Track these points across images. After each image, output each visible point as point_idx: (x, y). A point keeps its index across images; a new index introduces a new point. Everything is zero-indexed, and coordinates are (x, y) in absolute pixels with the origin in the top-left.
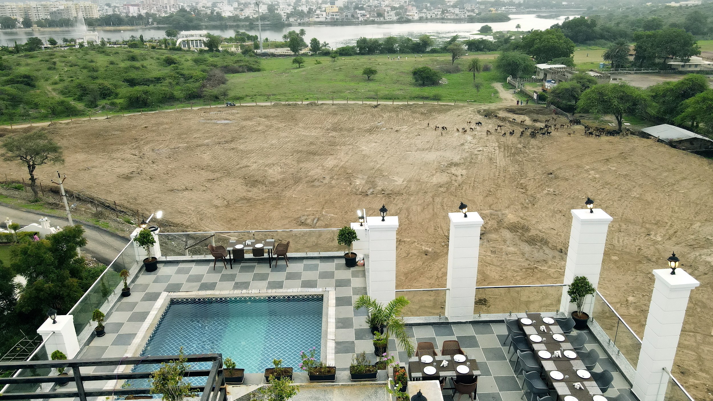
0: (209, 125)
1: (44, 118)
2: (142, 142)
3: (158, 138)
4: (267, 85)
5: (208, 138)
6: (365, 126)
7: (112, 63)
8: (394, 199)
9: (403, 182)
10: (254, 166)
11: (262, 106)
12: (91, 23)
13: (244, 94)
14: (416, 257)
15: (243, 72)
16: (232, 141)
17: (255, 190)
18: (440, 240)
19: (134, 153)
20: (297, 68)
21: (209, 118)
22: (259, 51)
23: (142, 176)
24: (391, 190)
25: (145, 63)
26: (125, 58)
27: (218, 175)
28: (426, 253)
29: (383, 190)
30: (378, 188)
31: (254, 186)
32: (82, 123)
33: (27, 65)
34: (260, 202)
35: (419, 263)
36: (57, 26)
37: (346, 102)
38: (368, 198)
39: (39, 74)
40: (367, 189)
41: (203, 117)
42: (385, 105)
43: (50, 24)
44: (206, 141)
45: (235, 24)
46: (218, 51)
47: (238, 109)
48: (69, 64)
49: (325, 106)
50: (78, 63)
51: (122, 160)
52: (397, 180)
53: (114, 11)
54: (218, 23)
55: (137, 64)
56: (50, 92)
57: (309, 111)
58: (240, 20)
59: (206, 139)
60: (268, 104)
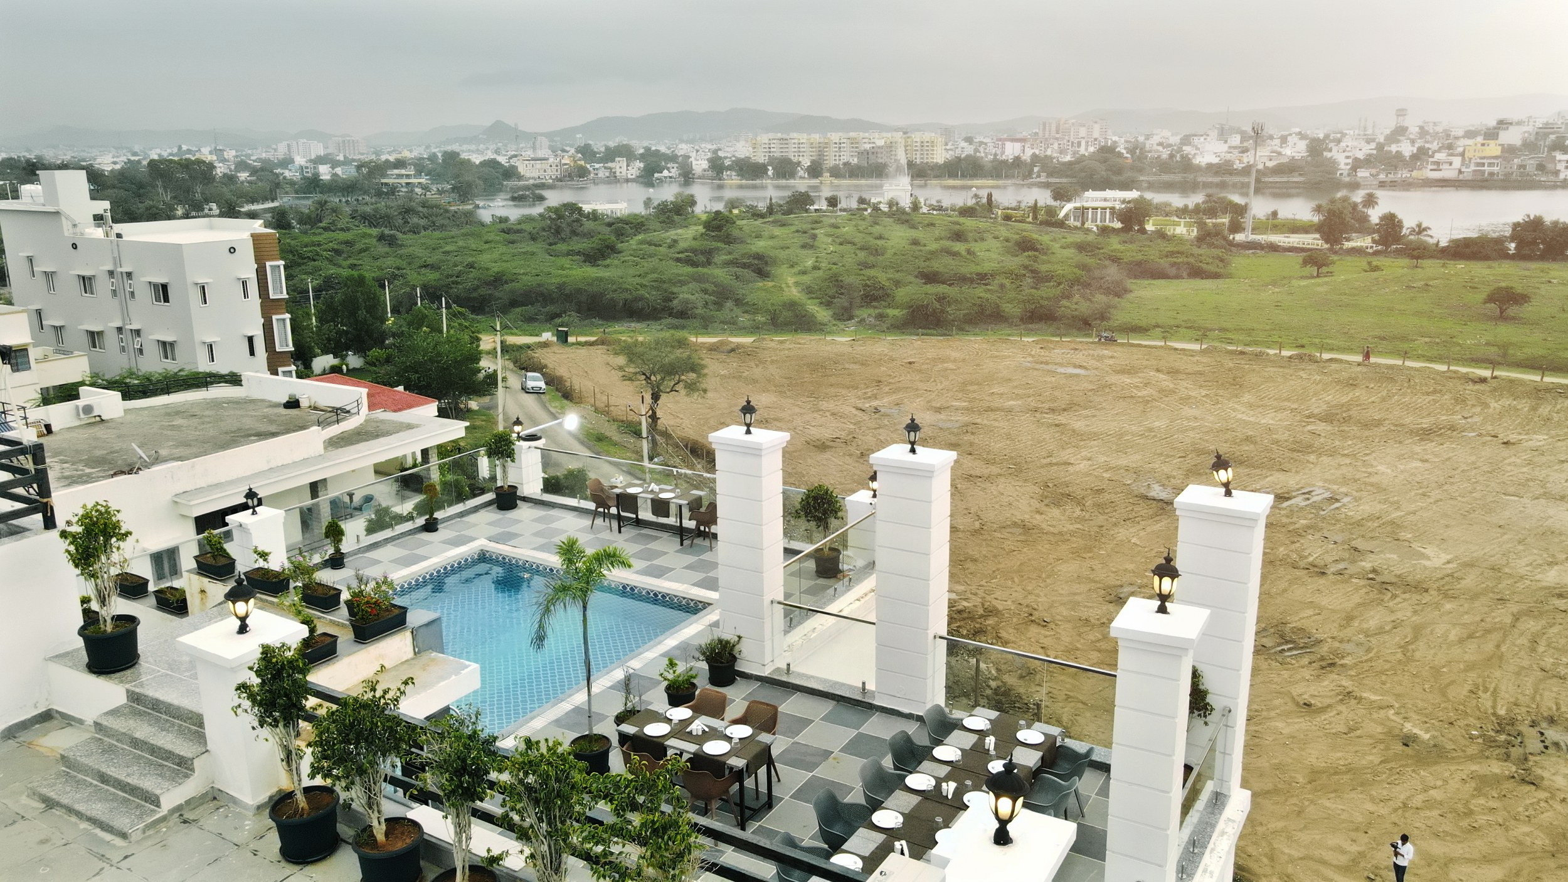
0: (1035, 373)
1: (755, 329)
2: (887, 389)
3: (921, 386)
4: (1216, 307)
5: (1018, 397)
6: (1420, 421)
7: (915, 242)
8: (1394, 596)
9: (1448, 562)
10: (1083, 466)
11: (1176, 349)
12: (920, 172)
13: (1153, 322)
14: (1371, 741)
15: (1178, 277)
16: (1065, 410)
17: (1055, 512)
18: (1472, 721)
19: (860, 405)
20: (1312, 277)
21: (1044, 360)
22: (1240, 237)
23: (850, 448)
24: (1399, 576)
25: (976, 247)
26: (943, 234)
27: (995, 470)
28: (1408, 741)
29: (1374, 571)
30: (1363, 564)
31: (1057, 504)
32: (805, 344)
33: (772, 237)
34: (1052, 538)
35: (1371, 758)
36: (863, 176)
37: (1400, 362)
38: (1322, 581)
39: (782, 254)
40: (1330, 559)
41: (1033, 356)
42: (1511, 381)
43: (854, 172)
44: (1012, 403)
45: (1217, 180)
46: (1143, 231)
47: (1119, 349)
48: (838, 241)
49: (1334, 366)
50: (856, 240)
51: (833, 414)
52: (1432, 555)
53: (976, 151)
54: (1178, 178)
55: (959, 247)
56: (789, 287)
57: (1287, 371)
58: (1231, 172)
59: (1013, 399)
60: (1196, 347)
